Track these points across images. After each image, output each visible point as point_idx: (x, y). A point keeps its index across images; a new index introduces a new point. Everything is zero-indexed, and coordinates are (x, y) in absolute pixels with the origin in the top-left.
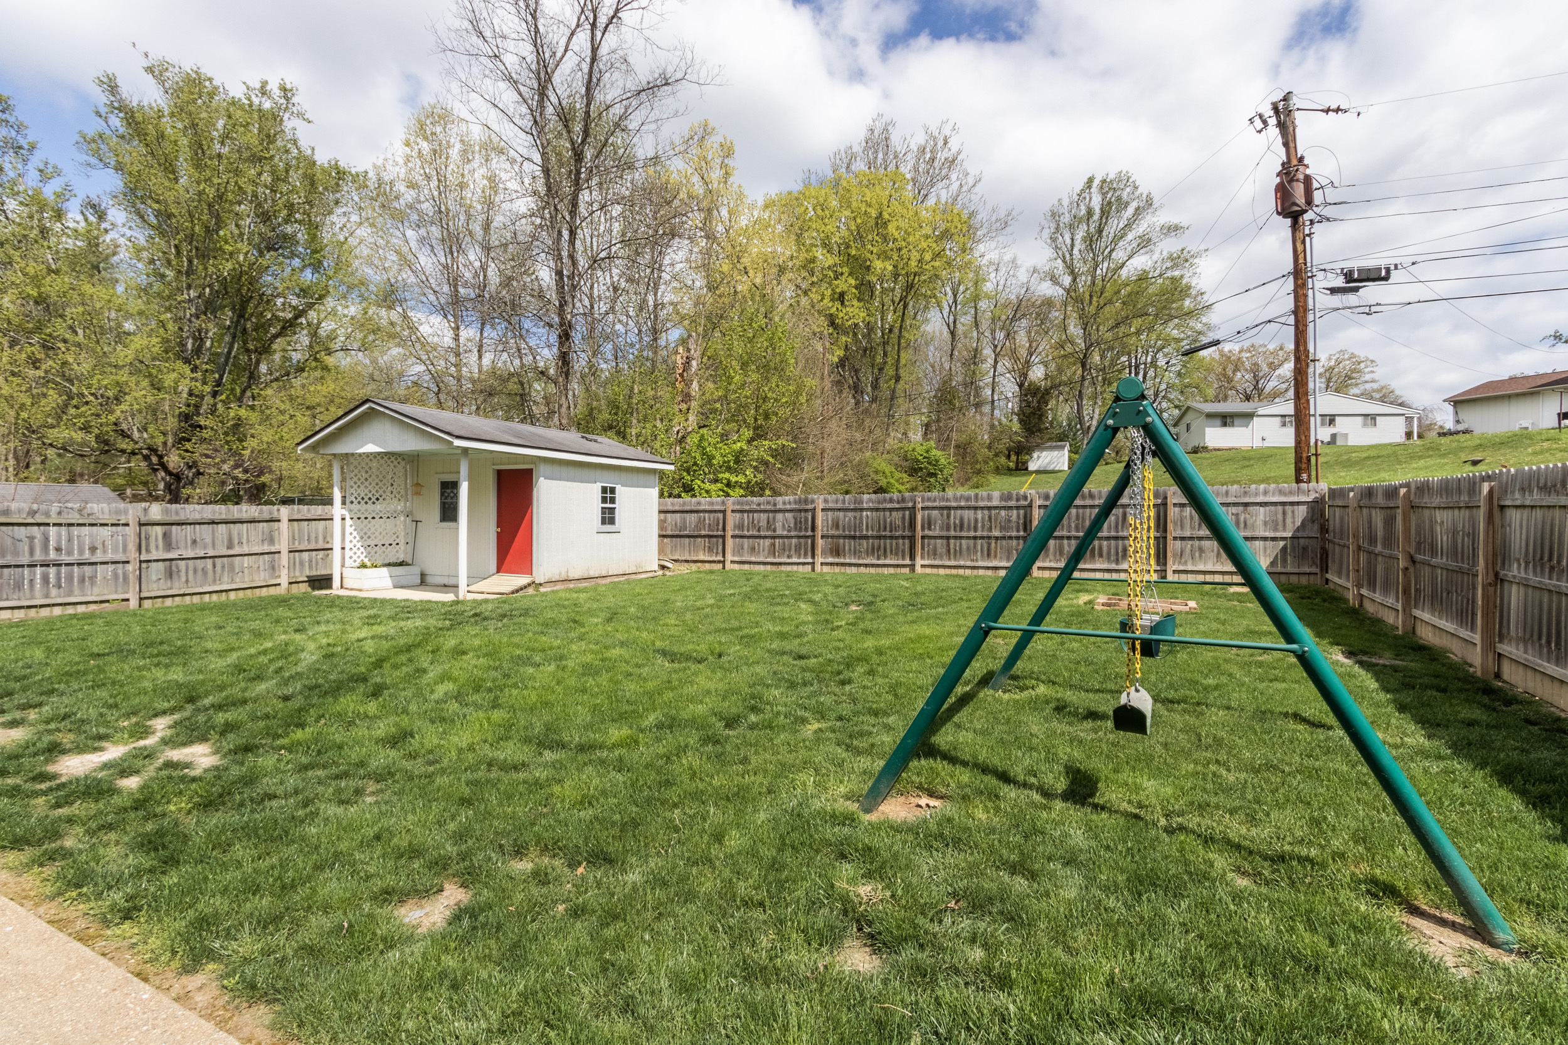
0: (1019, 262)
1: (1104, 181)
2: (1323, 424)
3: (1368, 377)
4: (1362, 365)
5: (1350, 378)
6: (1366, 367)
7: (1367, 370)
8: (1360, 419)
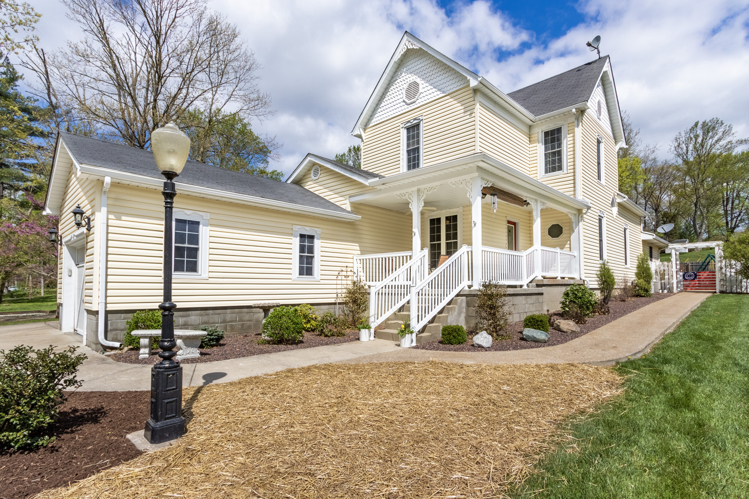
0: (657, 159)
1: (704, 123)
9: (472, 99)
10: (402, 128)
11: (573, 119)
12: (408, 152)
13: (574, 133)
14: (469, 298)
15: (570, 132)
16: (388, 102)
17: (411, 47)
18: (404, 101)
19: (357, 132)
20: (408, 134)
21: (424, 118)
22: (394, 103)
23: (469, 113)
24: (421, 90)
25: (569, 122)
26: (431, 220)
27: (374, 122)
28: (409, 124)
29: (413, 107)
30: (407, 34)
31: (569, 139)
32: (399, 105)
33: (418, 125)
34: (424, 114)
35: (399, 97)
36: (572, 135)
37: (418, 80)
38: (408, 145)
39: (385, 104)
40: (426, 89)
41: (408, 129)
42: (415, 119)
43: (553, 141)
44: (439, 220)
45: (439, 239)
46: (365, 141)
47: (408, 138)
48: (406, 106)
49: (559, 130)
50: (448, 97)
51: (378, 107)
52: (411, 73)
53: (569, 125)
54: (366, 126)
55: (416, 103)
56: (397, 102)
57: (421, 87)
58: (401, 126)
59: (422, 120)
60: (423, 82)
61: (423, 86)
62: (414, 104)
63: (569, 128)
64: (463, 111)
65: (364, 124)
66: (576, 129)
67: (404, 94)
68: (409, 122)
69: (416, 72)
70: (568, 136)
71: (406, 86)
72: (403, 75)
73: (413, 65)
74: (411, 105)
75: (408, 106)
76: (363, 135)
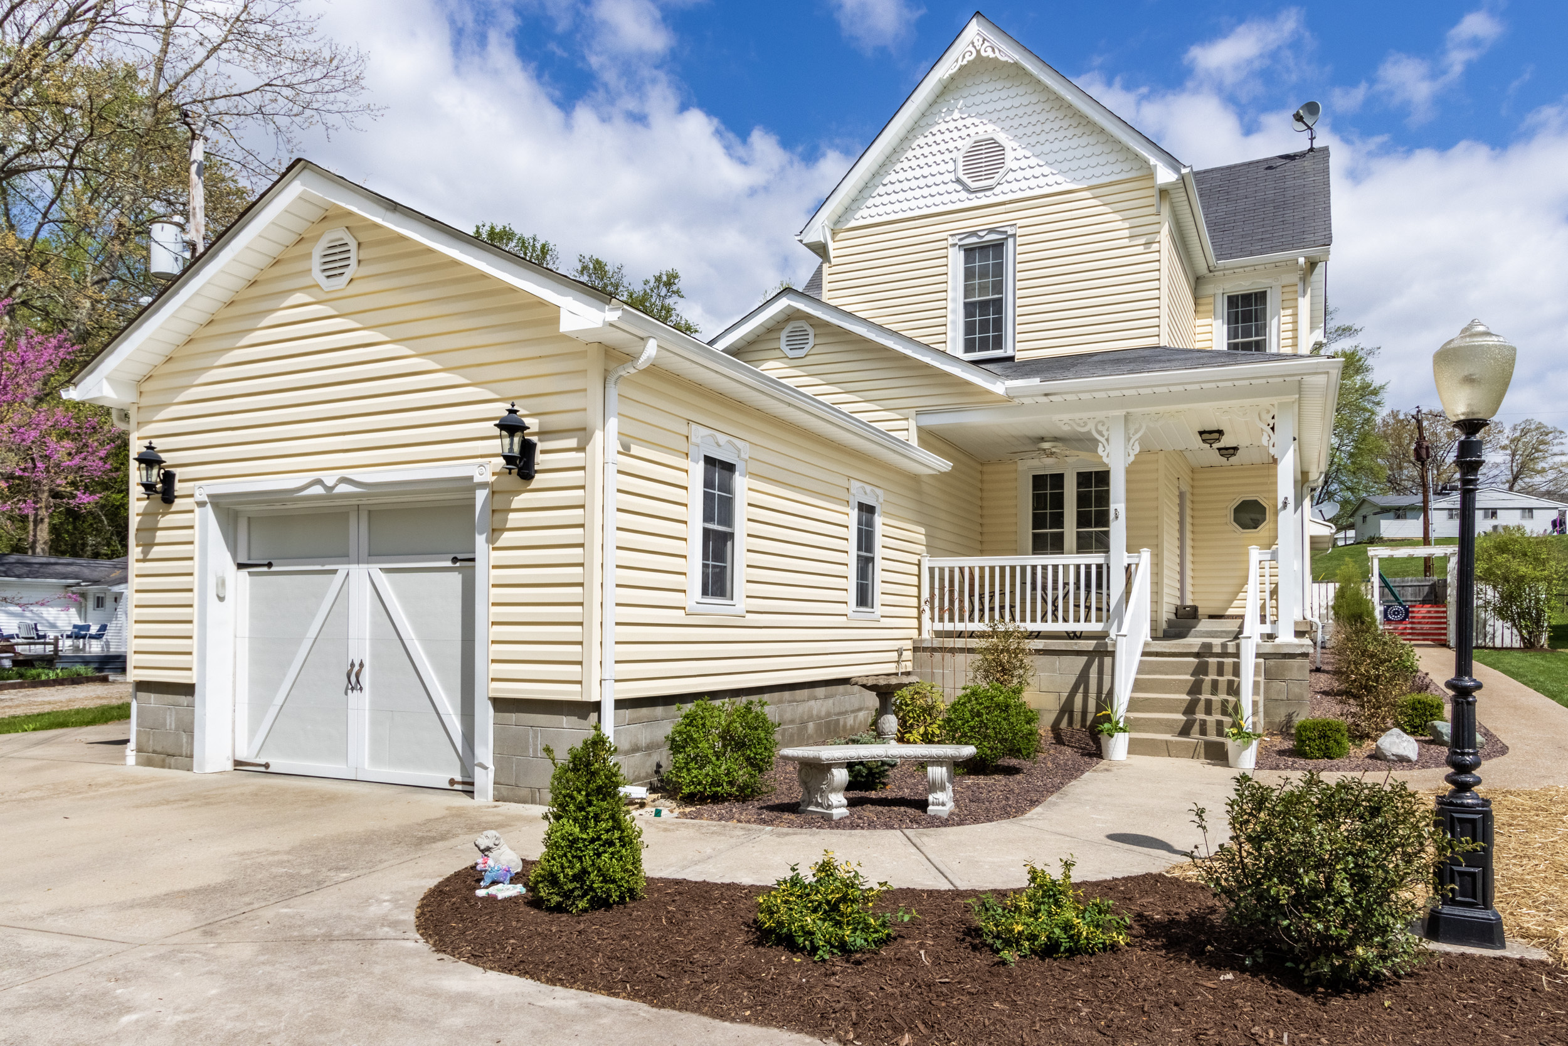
2: (1486, 517)
3: (1556, 449)
4: (1551, 436)
5: (1537, 451)
6: (1555, 438)
7: (1555, 442)
8: (1519, 512)
9: (1153, 210)
10: (954, 245)
11: (1295, 278)
12: (969, 309)
13: (1296, 307)
14: (1272, 662)
15: (1286, 304)
16: (910, 174)
17: (992, 55)
18: (958, 181)
19: (813, 236)
20: (966, 262)
21: (1020, 232)
22: (930, 181)
23: (1143, 240)
24: (1010, 163)
25: (1284, 283)
26: (1035, 477)
27: (863, 216)
28: (974, 240)
29: (984, 201)
30: (980, 18)
31: (1283, 320)
32: (942, 189)
33: (998, 247)
34: (1020, 223)
35: (943, 168)
36: (1289, 312)
37: (1002, 137)
38: (968, 291)
39: (902, 176)
40: (1024, 163)
41: (969, 251)
42: (991, 231)
43: (1247, 317)
44: (1058, 479)
45: (1058, 520)
46: (834, 261)
47: (969, 274)
48: (964, 195)
49: (1261, 297)
50: (1087, 194)
51: (876, 181)
52: (979, 115)
53: (1285, 290)
54: (836, 223)
55: (996, 191)
56: (938, 179)
57: (1009, 155)
58: (951, 241)
59: (1014, 236)
60: (1015, 145)
61: (1014, 152)
62: (988, 193)
63: (1286, 297)
64: (1126, 233)
65: (835, 217)
66: (1300, 300)
67: (960, 163)
68: (973, 234)
69: (995, 116)
70: (1282, 312)
71: (966, 145)
72: (956, 115)
73: (986, 97)
74: (979, 195)
75: (972, 196)
76: (831, 246)
